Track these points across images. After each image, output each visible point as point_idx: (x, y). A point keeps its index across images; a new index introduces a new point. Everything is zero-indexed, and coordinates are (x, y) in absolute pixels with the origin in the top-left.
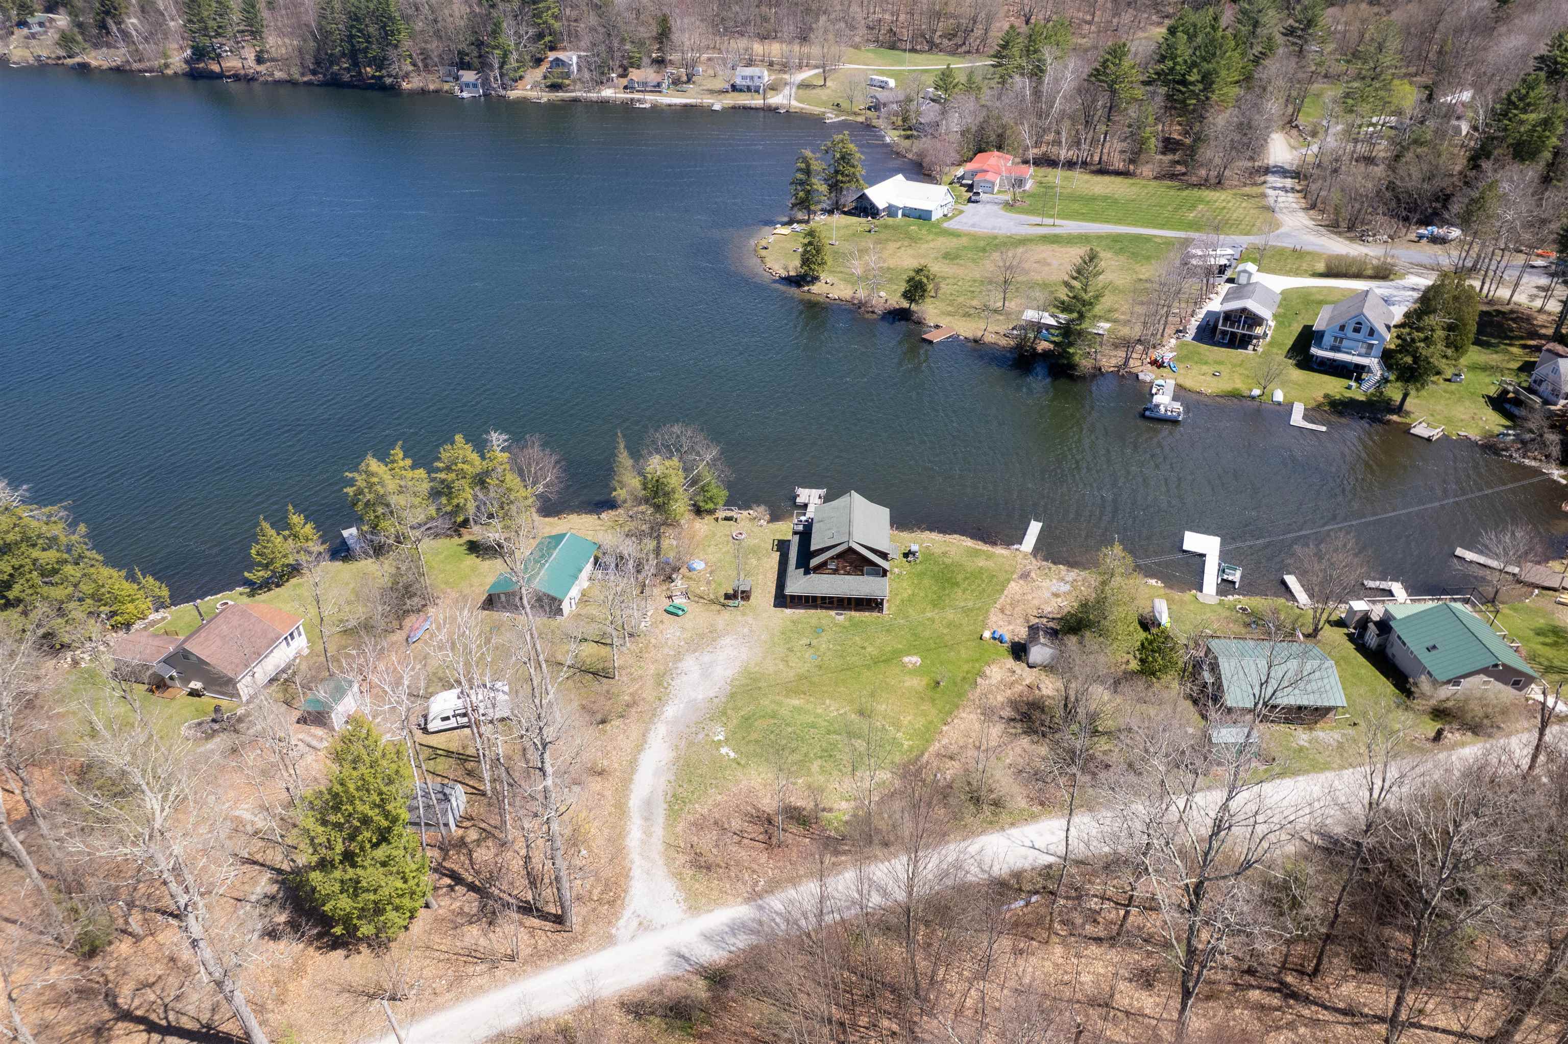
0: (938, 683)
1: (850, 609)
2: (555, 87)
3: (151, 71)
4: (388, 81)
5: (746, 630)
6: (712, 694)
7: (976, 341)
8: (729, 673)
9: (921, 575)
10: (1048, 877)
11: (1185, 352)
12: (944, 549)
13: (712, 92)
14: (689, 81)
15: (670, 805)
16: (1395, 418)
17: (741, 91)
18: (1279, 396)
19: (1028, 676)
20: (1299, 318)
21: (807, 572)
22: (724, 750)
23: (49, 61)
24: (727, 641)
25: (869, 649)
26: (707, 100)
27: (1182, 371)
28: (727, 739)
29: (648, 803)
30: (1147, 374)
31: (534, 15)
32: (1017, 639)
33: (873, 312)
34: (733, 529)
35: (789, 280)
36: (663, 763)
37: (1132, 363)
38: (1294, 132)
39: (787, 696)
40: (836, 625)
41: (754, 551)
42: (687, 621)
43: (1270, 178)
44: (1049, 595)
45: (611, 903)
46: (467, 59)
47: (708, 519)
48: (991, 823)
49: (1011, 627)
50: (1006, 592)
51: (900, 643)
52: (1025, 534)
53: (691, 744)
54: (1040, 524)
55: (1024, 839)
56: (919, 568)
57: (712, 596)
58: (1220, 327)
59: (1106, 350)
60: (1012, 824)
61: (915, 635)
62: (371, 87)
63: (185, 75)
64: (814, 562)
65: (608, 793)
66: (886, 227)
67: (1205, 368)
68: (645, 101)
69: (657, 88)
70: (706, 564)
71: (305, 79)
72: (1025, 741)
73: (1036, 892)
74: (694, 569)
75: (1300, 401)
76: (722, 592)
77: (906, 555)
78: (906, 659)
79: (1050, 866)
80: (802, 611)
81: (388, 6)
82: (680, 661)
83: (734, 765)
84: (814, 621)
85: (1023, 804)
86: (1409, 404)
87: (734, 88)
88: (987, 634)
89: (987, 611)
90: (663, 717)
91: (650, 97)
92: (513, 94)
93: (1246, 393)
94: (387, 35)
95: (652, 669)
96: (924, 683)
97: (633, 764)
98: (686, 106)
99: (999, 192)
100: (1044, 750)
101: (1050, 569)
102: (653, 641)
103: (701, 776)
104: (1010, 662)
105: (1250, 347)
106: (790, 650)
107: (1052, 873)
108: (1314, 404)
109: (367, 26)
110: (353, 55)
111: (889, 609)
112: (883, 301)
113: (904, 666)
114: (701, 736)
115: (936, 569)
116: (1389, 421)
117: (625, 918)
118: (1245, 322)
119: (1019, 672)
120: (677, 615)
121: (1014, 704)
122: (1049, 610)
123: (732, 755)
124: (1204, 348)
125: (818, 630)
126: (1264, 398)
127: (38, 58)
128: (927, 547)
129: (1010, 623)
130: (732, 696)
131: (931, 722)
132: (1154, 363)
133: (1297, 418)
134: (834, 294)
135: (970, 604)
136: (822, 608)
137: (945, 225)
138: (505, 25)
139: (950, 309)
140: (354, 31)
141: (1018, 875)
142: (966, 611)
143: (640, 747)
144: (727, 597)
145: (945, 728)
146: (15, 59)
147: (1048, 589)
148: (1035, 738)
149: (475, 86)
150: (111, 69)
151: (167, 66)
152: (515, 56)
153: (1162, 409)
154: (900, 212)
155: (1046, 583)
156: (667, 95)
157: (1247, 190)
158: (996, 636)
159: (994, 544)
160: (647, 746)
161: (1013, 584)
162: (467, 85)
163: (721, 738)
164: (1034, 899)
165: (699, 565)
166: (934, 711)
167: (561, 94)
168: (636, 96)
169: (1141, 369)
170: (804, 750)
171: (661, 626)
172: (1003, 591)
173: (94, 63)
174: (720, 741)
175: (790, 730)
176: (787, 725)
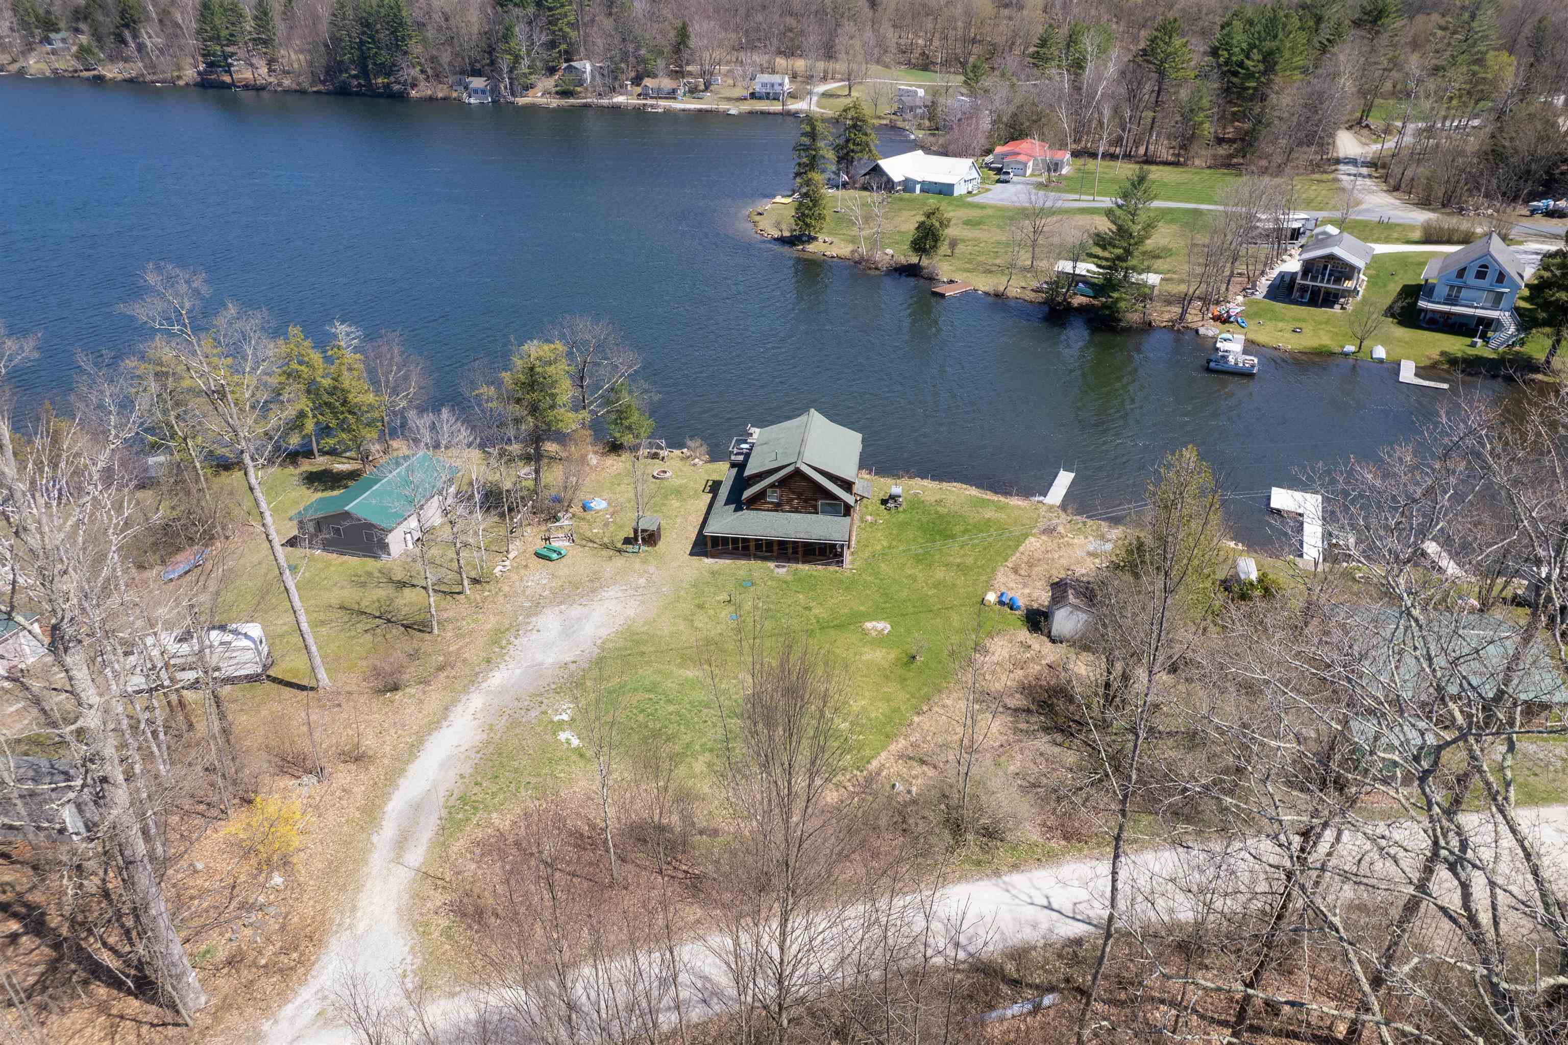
0: (914, 657)
1: (796, 561)
2: (565, 94)
3: (162, 82)
4: (396, 87)
5: (642, 581)
6: (568, 658)
7: (997, 295)
8: (603, 633)
9: (903, 526)
10: (1075, 960)
11: (1255, 309)
12: (938, 497)
13: (729, 99)
14: (707, 88)
15: (451, 810)
16: (1539, 377)
17: (760, 98)
18: (1380, 352)
19: (1050, 652)
20: (1396, 278)
21: (738, 509)
22: (563, 736)
23: (66, 74)
24: (612, 592)
25: (816, 611)
26: (723, 106)
27: (1252, 327)
28: (573, 720)
29: (417, 808)
30: (1209, 329)
31: (550, 23)
32: (1035, 606)
33: (876, 268)
34: (656, 467)
35: (782, 240)
36: (462, 749)
37: (1189, 318)
38: (1365, 132)
39: (680, 666)
40: (772, 579)
41: (678, 492)
42: (562, 569)
43: (1342, 167)
44: (1084, 554)
45: (285, 972)
46: (478, 66)
47: (626, 456)
48: (979, 863)
49: (1027, 591)
50: (1021, 549)
51: (863, 604)
52: (1051, 485)
53: (514, 724)
54: (1072, 475)
55: (1033, 892)
56: (902, 517)
57: (606, 540)
58: (1299, 281)
59: (1158, 305)
60: (1015, 867)
61: (886, 595)
62: (380, 95)
63: (196, 85)
64: (747, 493)
65: (359, 790)
66: (901, 199)
67: (1281, 325)
68: (658, 106)
69: (672, 95)
70: (609, 504)
71: (315, 89)
72: (1042, 743)
73: (1051, 989)
74: (591, 509)
75: (1408, 358)
76: (622, 535)
77: (884, 502)
78: (869, 625)
79: (1078, 942)
80: (728, 561)
81: (400, 11)
82: (536, 614)
83: (574, 757)
84: (742, 573)
85: (1035, 836)
86: (1556, 363)
87: (753, 96)
88: (991, 597)
89: (994, 570)
90: (484, 685)
91: (663, 103)
92: (521, 101)
93: (1337, 350)
94: (397, 40)
95: (491, 622)
96: (892, 656)
97: (414, 749)
98: (700, 111)
99: (1032, 175)
100: (1071, 758)
101: (1085, 524)
102: (506, 589)
103: (516, 770)
104: (1024, 634)
105: (1337, 307)
106: (700, 607)
107: (1081, 954)
108: (1427, 362)
109: (377, 31)
110: (362, 62)
111: (852, 563)
112: (888, 257)
113: (865, 633)
114: (533, 714)
115: (924, 519)
116: (1533, 380)
117: (299, 1001)
118: (1330, 275)
119: (1036, 646)
120: (549, 559)
121: (1025, 689)
122: (1084, 571)
123: (575, 742)
124: (1279, 306)
125: (746, 584)
126: (1361, 355)
127: (55, 71)
128: (916, 494)
129: (1025, 585)
130: (599, 662)
131: (897, 710)
132: (1217, 318)
133: (1407, 373)
134: (833, 251)
135: (970, 561)
136: (757, 558)
137: (969, 199)
138: (517, 29)
139: (968, 266)
140: (364, 38)
141: (1020, 954)
142: (962, 568)
143: (434, 725)
144: (627, 541)
145: (916, 719)
146: (32, 71)
147: (1081, 546)
148: (1059, 738)
149: (483, 92)
150: (125, 80)
151: (179, 77)
152: (526, 62)
153: (1231, 360)
154: (918, 187)
155: (1079, 540)
156: (682, 102)
157: (1317, 176)
158: (1005, 599)
159: (1007, 493)
160: (445, 724)
161: (1032, 539)
162: (476, 91)
163: (565, 717)
164: (1048, 1000)
165: (599, 504)
166: (902, 695)
167: (572, 101)
168: (650, 102)
169: (1201, 324)
170: (687, 738)
171: (522, 572)
172: (1017, 547)
173: (109, 75)
174: (561, 723)
175: (671, 708)
176: (669, 701)
